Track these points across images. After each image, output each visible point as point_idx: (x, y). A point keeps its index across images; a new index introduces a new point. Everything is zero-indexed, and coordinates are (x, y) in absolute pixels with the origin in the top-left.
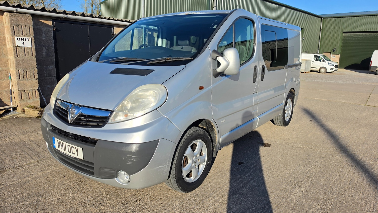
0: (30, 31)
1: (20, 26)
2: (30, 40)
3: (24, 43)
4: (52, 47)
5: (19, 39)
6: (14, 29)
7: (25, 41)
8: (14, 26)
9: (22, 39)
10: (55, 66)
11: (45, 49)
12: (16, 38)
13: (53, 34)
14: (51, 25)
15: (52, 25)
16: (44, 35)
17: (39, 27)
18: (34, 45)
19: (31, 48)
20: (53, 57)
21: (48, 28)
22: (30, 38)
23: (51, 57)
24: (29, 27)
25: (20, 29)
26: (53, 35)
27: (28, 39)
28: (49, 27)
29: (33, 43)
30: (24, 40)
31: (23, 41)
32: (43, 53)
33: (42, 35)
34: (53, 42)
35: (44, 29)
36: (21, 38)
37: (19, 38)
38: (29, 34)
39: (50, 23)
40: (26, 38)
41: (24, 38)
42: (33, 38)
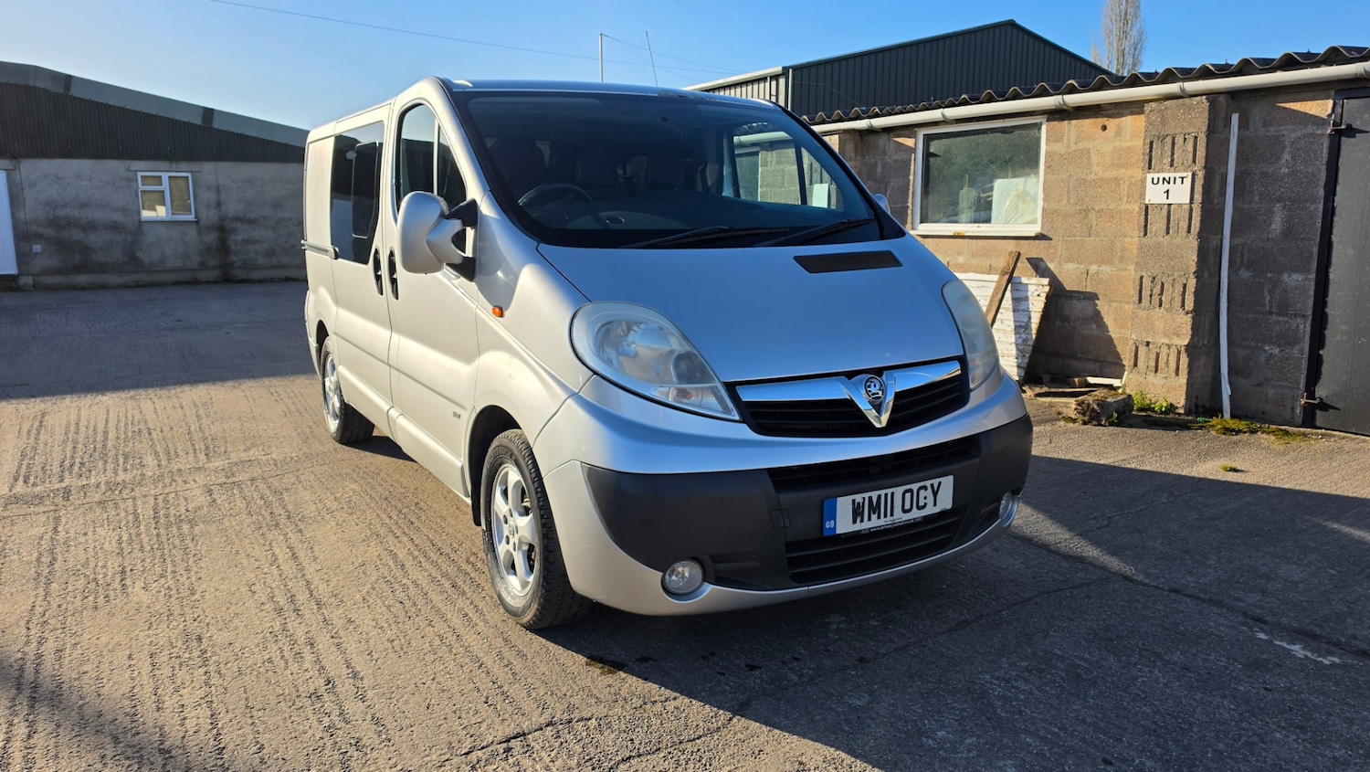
0: (1195, 150)
1: (1169, 140)
2: (1188, 181)
3: (1168, 191)
4: (1312, 203)
5: (1155, 181)
6: (1151, 151)
7: (1171, 187)
8: (1152, 143)
9: (1164, 179)
10: (1313, 276)
11: (1284, 208)
12: (1149, 176)
13: (1325, 150)
14: (1325, 116)
15: (1330, 116)
16: (1286, 156)
17: (1272, 129)
18: (1198, 197)
19: (1187, 207)
20: (1310, 239)
21: (1310, 129)
22: (1190, 174)
23: (1302, 240)
24: (1196, 138)
25: (1168, 147)
26: (1325, 154)
27: (1183, 178)
28: (1313, 124)
29: (1199, 189)
30: (1169, 183)
31: (1166, 187)
32: (1273, 226)
33: (1278, 158)
34: (1322, 183)
35: (1291, 134)
36: (1161, 176)
37: (1156, 176)
38: (1191, 161)
39: (1321, 108)
40: (1178, 175)
41: (1172, 175)
42: (1201, 174)
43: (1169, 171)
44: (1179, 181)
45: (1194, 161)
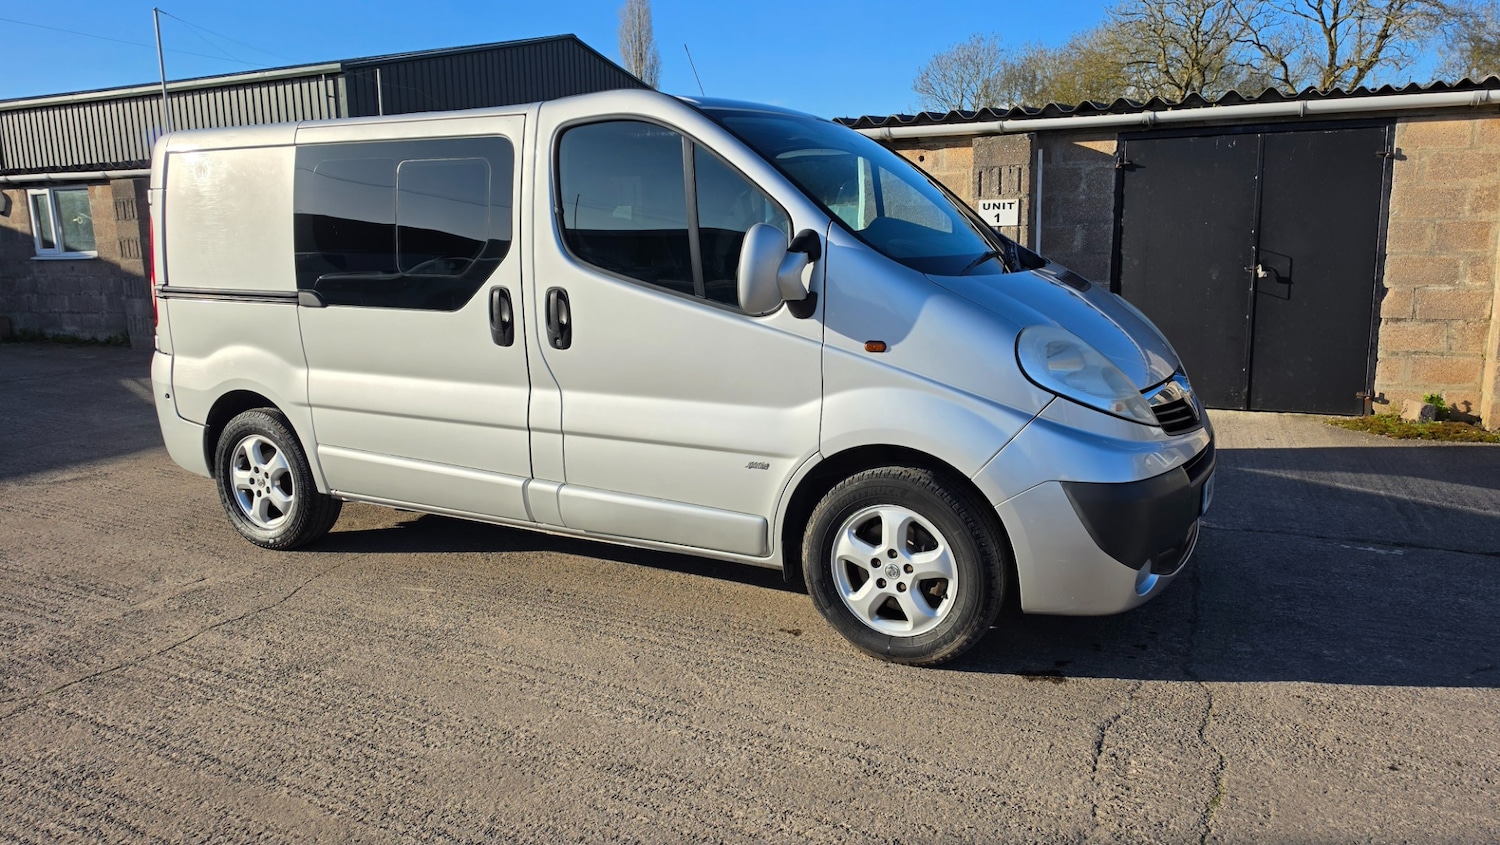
0: (1020, 180)
1: (996, 170)
2: (1015, 207)
3: (998, 215)
4: (1106, 223)
5: (987, 207)
6: (980, 180)
7: (1001, 211)
8: (980, 173)
9: (994, 205)
10: (1109, 282)
11: (1083, 228)
12: (981, 202)
13: (1113, 181)
14: (1111, 154)
15: (1115, 153)
16: (1083, 186)
17: (1071, 163)
18: (1025, 220)
19: (1015, 229)
20: (1105, 253)
21: (1101, 164)
22: (1017, 201)
23: (1099, 254)
24: (1020, 169)
25: (995, 178)
26: (1113, 185)
27: (1011, 204)
28: (1103, 160)
29: (1025, 213)
30: (999, 208)
31: (996, 211)
32: (1075, 243)
33: (1077, 187)
34: (1112, 207)
35: (1087, 168)
36: (992, 202)
37: (987, 202)
38: (1016, 189)
39: (1108, 147)
40: (1006, 201)
41: (1002, 202)
42: (1026, 201)
43: (998, 198)
44: (1007, 206)
45: (1019, 189)
